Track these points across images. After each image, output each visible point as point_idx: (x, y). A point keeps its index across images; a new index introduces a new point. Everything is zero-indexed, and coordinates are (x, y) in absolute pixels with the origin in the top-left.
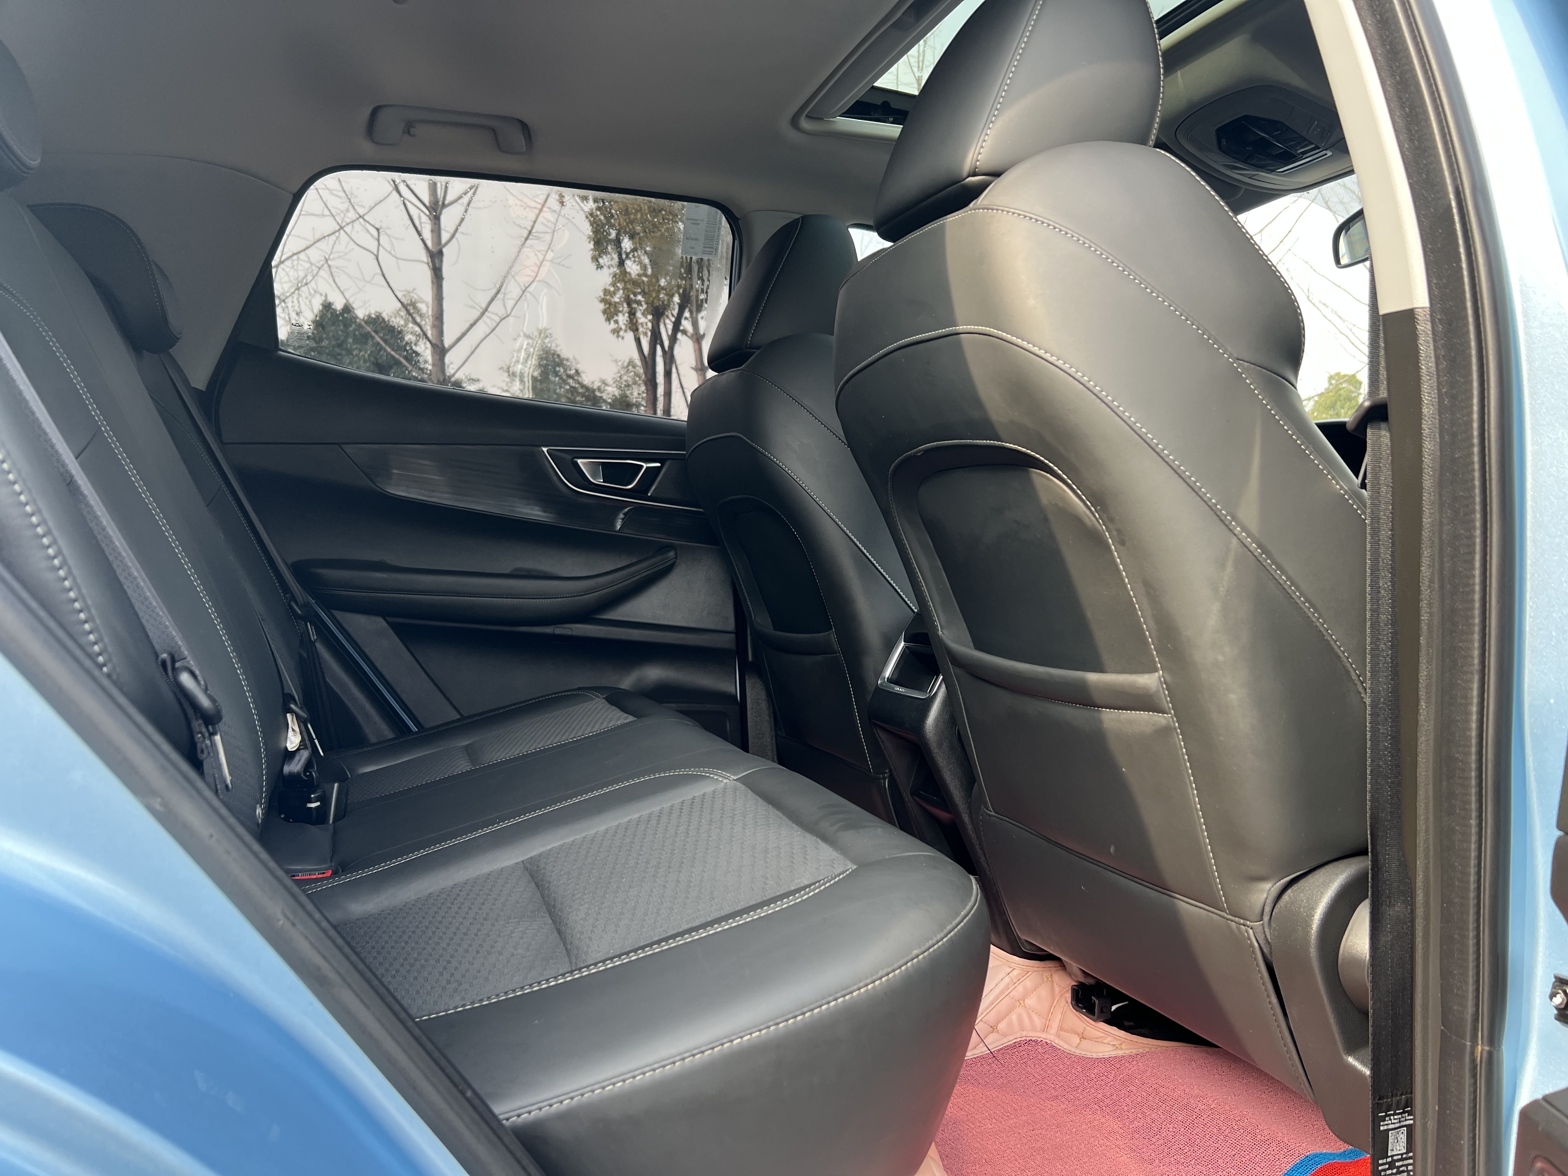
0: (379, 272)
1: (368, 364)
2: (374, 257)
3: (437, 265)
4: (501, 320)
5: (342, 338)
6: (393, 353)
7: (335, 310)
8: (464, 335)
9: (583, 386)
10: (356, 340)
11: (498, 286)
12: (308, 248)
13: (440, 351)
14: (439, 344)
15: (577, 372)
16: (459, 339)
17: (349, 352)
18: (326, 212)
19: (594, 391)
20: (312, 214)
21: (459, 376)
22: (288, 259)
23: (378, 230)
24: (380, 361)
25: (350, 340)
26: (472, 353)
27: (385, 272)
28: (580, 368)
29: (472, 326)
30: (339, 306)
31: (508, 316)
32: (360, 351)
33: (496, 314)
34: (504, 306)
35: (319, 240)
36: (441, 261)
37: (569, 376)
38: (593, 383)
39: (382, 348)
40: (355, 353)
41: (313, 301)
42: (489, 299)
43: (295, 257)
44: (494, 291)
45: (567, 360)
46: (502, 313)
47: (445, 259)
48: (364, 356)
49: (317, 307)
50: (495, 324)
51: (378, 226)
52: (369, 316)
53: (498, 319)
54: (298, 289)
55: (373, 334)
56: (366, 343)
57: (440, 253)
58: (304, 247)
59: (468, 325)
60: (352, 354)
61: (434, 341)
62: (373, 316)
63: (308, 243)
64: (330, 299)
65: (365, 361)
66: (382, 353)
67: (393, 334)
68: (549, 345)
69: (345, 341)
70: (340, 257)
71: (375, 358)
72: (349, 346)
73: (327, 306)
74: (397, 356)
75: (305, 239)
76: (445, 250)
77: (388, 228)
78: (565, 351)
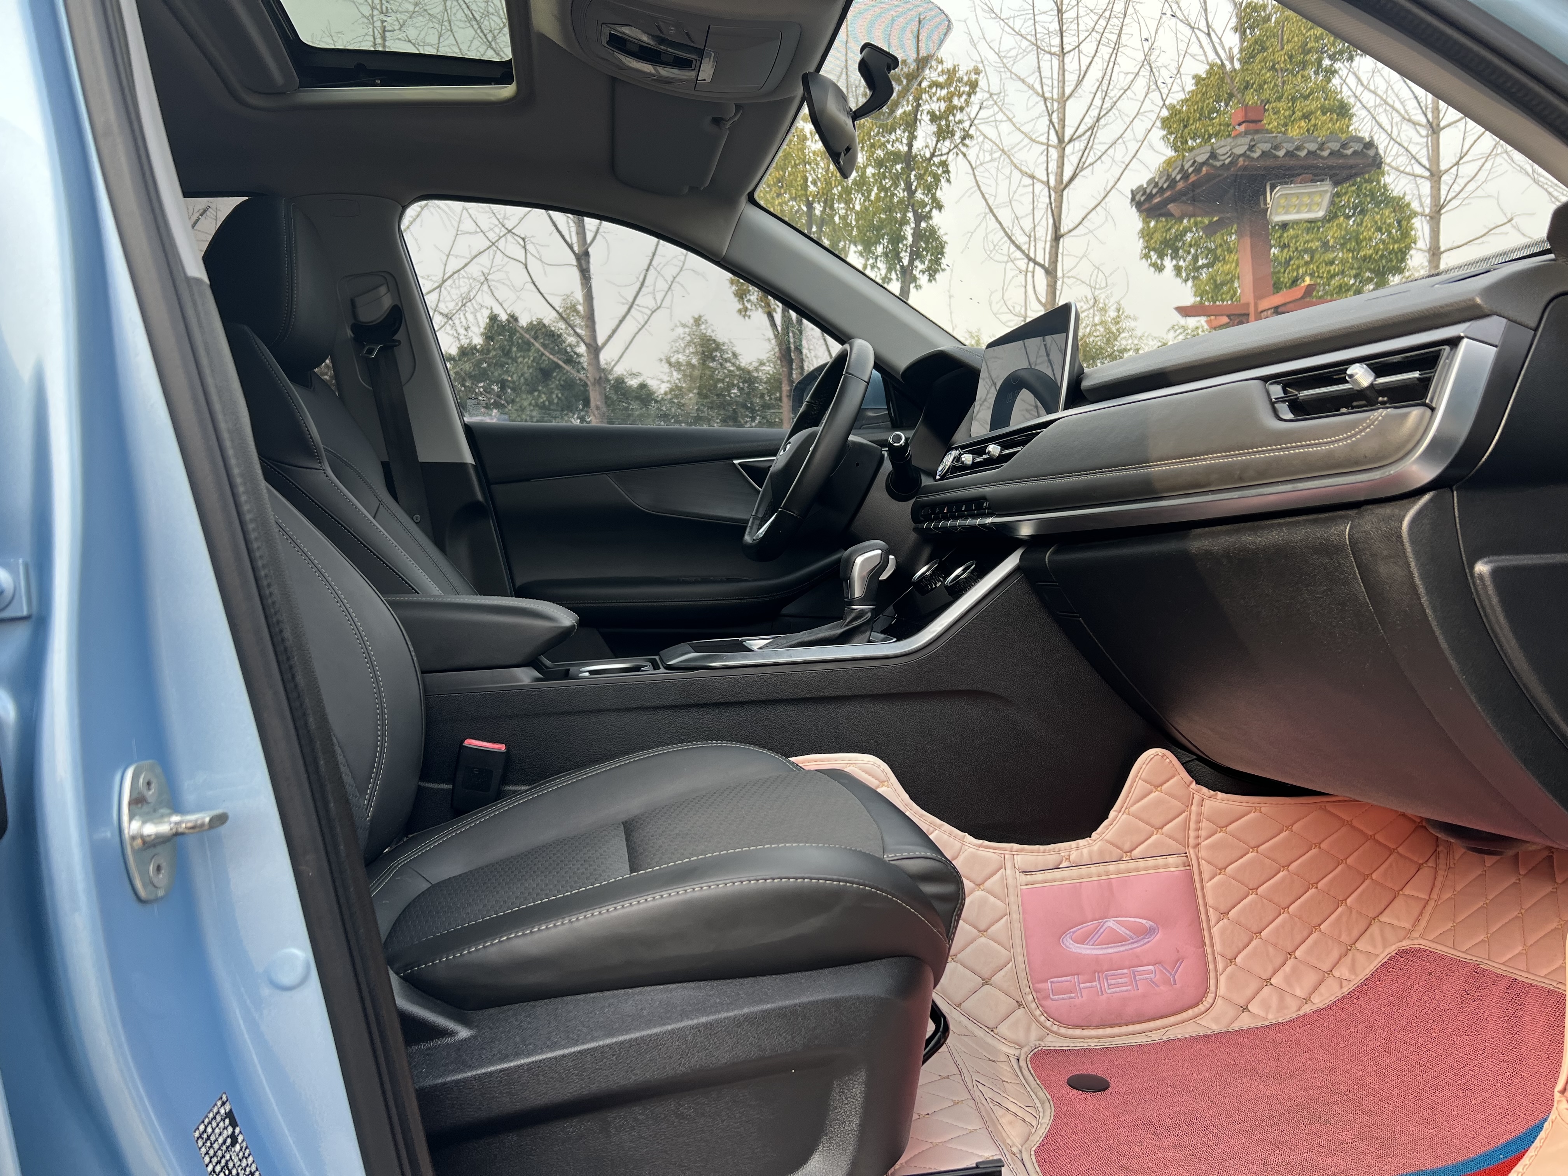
0: (529, 280)
1: (531, 371)
2: (523, 266)
3: (584, 267)
4: (653, 312)
5: (508, 347)
6: (551, 357)
7: (501, 321)
8: (614, 332)
9: (739, 368)
10: (520, 349)
11: (641, 279)
12: (466, 265)
13: (595, 350)
14: (592, 343)
15: (735, 355)
16: (610, 337)
17: (515, 360)
18: (478, 230)
19: (749, 372)
20: (467, 233)
21: (619, 370)
22: (449, 277)
23: (523, 239)
24: (543, 366)
25: (514, 349)
26: (627, 348)
27: (535, 280)
28: (737, 350)
29: (621, 322)
30: (504, 317)
31: (658, 308)
32: (524, 358)
33: (647, 308)
34: (655, 298)
35: (476, 256)
36: (588, 262)
37: (727, 360)
38: (751, 364)
39: (543, 354)
40: (520, 360)
41: (479, 315)
42: (634, 293)
43: (456, 275)
44: (638, 285)
45: (723, 344)
46: (652, 305)
47: (592, 260)
48: (527, 362)
49: (483, 320)
50: (646, 317)
51: (523, 236)
52: (531, 323)
53: (649, 312)
54: (464, 305)
55: (532, 340)
56: (529, 350)
57: (587, 254)
58: (463, 265)
59: (616, 322)
60: (516, 362)
61: (587, 341)
62: (535, 323)
63: (466, 261)
64: (496, 311)
65: (529, 367)
66: (544, 357)
67: (551, 337)
68: (704, 331)
69: (510, 350)
70: (498, 270)
71: (538, 363)
72: (514, 354)
73: (493, 318)
74: (556, 360)
75: (464, 257)
76: (590, 250)
77: (533, 236)
78: (721, 335)
